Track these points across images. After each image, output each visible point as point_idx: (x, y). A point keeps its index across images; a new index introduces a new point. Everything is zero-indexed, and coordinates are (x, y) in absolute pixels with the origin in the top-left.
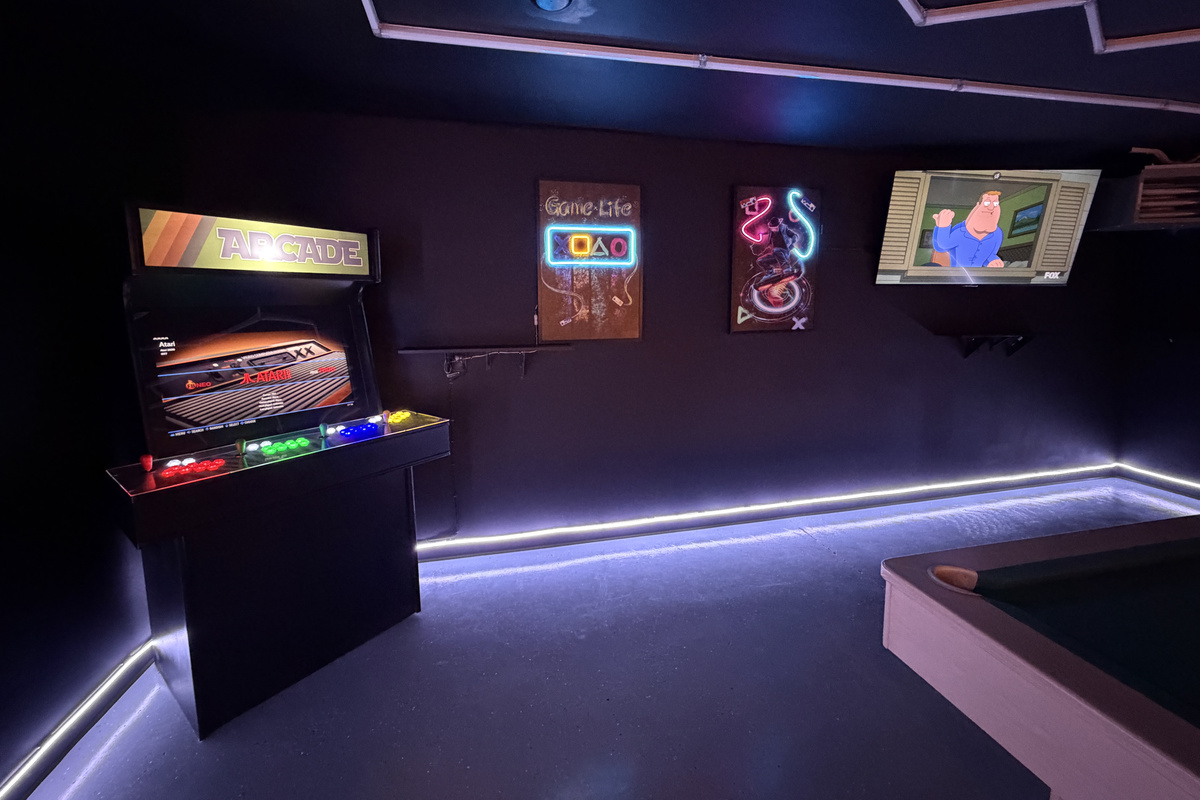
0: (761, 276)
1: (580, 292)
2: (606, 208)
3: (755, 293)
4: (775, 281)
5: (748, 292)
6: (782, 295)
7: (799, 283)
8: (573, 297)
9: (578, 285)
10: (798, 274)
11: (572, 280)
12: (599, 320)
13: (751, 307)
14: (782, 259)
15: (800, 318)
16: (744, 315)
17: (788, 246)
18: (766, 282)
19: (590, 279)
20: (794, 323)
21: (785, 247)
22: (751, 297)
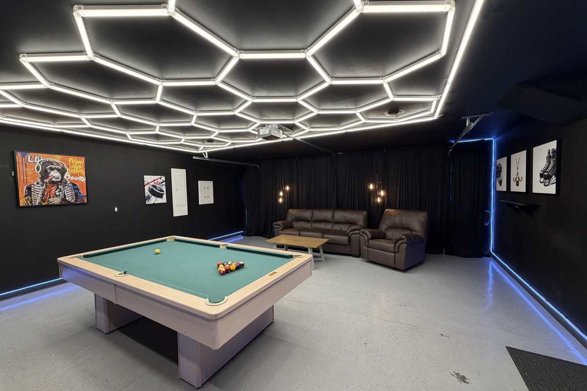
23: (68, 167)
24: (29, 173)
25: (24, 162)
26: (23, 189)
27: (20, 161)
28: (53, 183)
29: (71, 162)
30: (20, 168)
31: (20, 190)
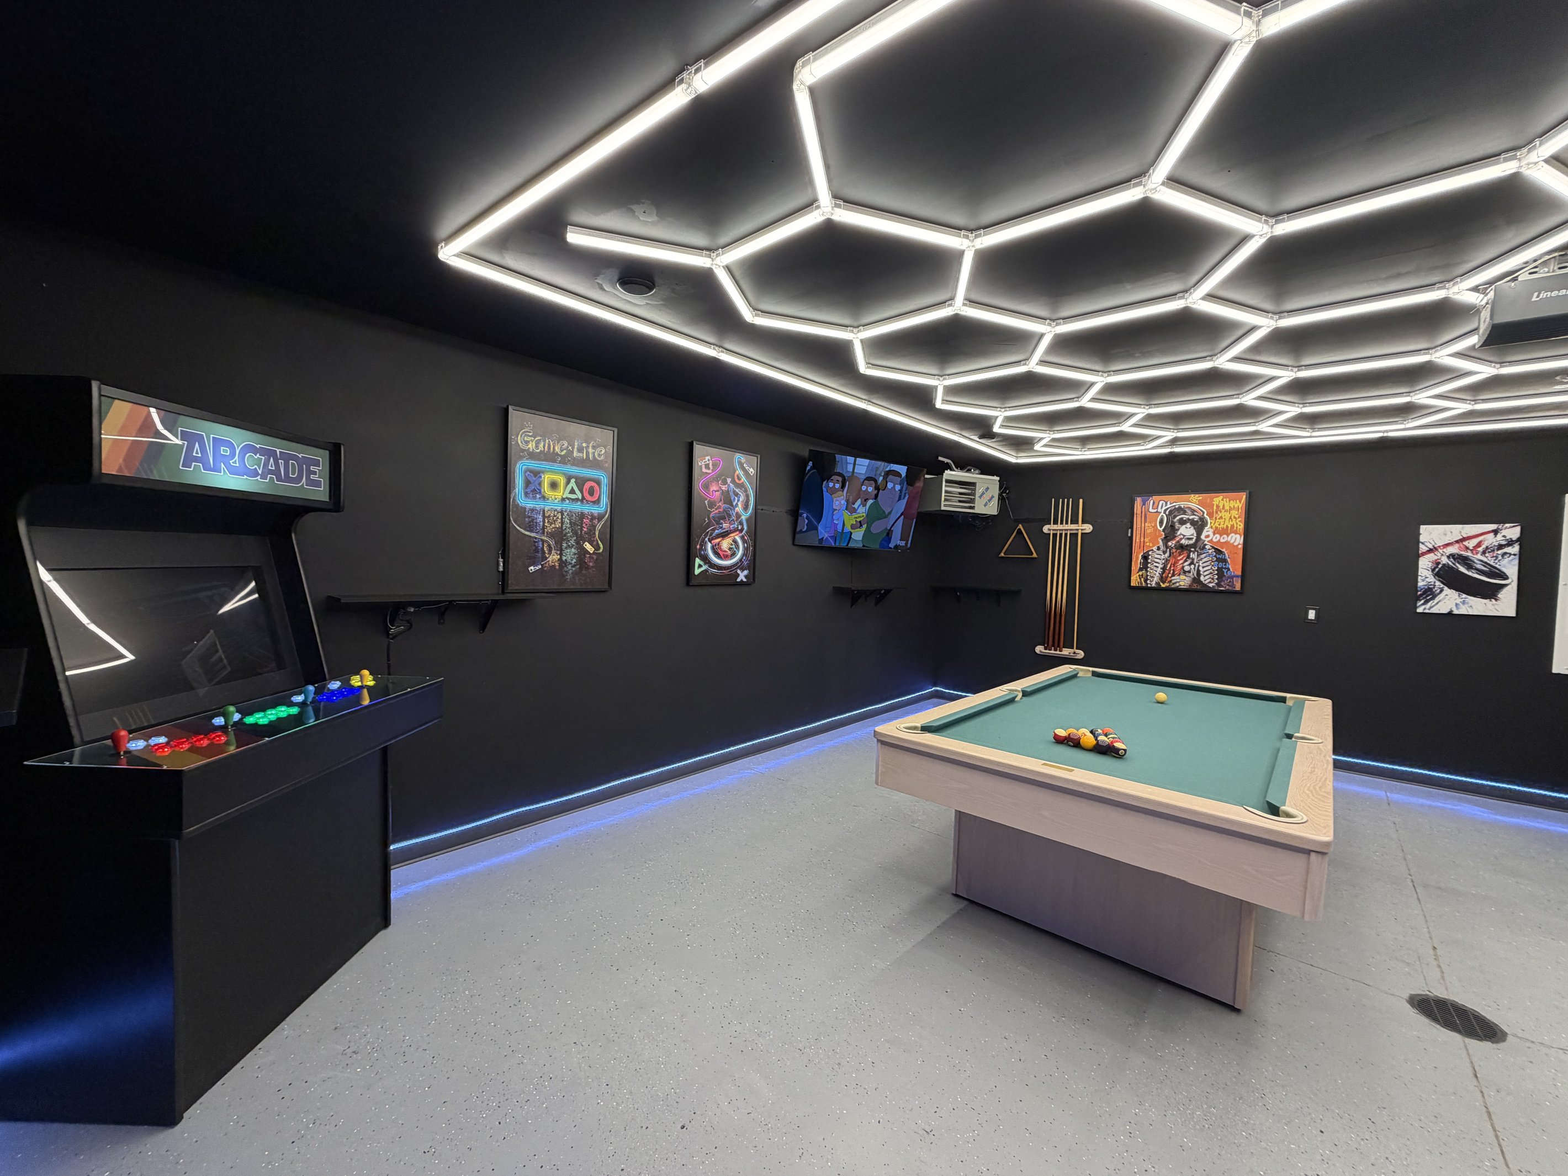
0: (713, 530)
1: (551, 535)
2: (580, 450)
3: (709, 545)
4: (724, 535)
5: (703, 544)
6: (730, 549)
7: (742, 538)
8: (543, 541)
9: (549, 529)
10: (741, 531)
11: (544, 522)
12: (569, 567)
13: (705, 559)
14: (729, 516)
15: (743, 570)
16: (700, 566)
17: (734, 504)
18: (718, 536)
19: (562, 523)
20: (738, 575)
21: (732, 505)
22: (706, 550)
23: (1211, 517)
24: (1149, 531)
25: (1143, 513)
26: (1137, 558)
27: (1139, 512)
28: (1181, 548)
29: (1218, 506)
30: (1137, 522)
31: (1134, 560)
